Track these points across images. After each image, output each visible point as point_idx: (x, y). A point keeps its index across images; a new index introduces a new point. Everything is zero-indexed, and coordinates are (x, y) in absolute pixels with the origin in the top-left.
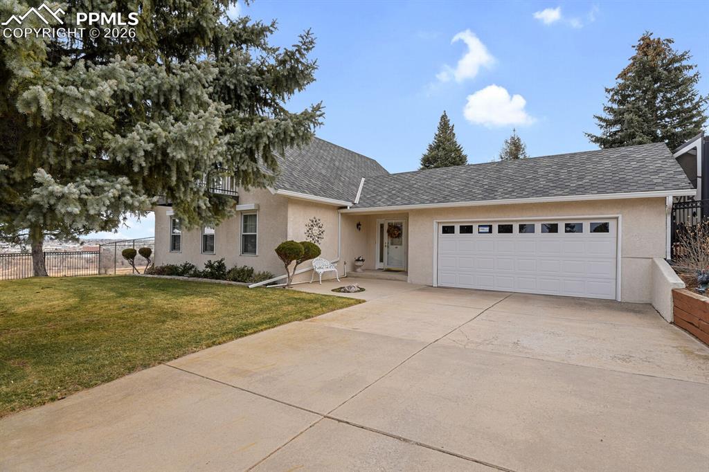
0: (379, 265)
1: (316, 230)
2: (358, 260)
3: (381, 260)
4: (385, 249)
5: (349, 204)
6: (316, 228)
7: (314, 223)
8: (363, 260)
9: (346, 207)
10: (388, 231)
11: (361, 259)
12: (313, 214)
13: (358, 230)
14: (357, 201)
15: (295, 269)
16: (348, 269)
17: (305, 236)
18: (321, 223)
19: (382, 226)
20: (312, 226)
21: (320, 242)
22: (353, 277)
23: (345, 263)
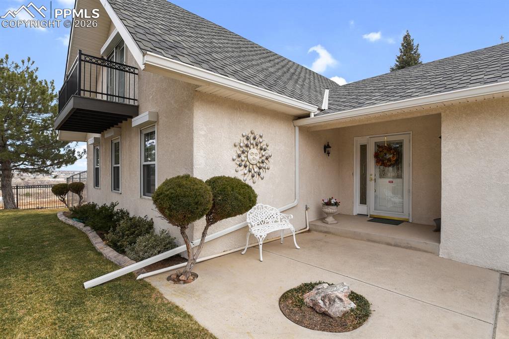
0: (359, 209)
1: (254, 155)
2: (329, 204)
3: (363, 201)
4: (371, 186)
5: (313, 109)
6: (254, 150)
7: (251, 141)
8: (336, 204)
9: (307, 115)
10: (376, 156)
11: (333, 201)
12: (248, 125)
13: (326, 155)
14: (325, 106)
15: (204, 234)
16: (311, 216)
17: (234, 165)
18: (264, 142)
19: (363, 148)
20: (247, 146)
21: (262, 175)
22: (321, 232)
23: (307, 209)
